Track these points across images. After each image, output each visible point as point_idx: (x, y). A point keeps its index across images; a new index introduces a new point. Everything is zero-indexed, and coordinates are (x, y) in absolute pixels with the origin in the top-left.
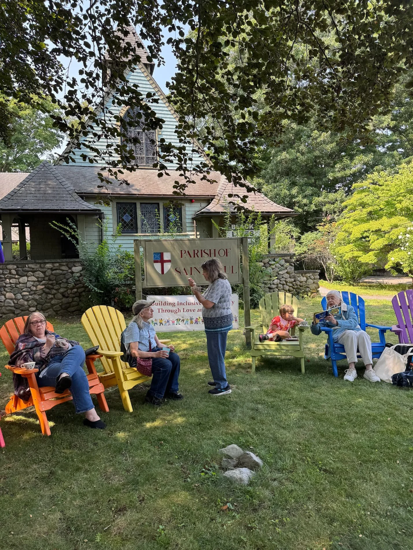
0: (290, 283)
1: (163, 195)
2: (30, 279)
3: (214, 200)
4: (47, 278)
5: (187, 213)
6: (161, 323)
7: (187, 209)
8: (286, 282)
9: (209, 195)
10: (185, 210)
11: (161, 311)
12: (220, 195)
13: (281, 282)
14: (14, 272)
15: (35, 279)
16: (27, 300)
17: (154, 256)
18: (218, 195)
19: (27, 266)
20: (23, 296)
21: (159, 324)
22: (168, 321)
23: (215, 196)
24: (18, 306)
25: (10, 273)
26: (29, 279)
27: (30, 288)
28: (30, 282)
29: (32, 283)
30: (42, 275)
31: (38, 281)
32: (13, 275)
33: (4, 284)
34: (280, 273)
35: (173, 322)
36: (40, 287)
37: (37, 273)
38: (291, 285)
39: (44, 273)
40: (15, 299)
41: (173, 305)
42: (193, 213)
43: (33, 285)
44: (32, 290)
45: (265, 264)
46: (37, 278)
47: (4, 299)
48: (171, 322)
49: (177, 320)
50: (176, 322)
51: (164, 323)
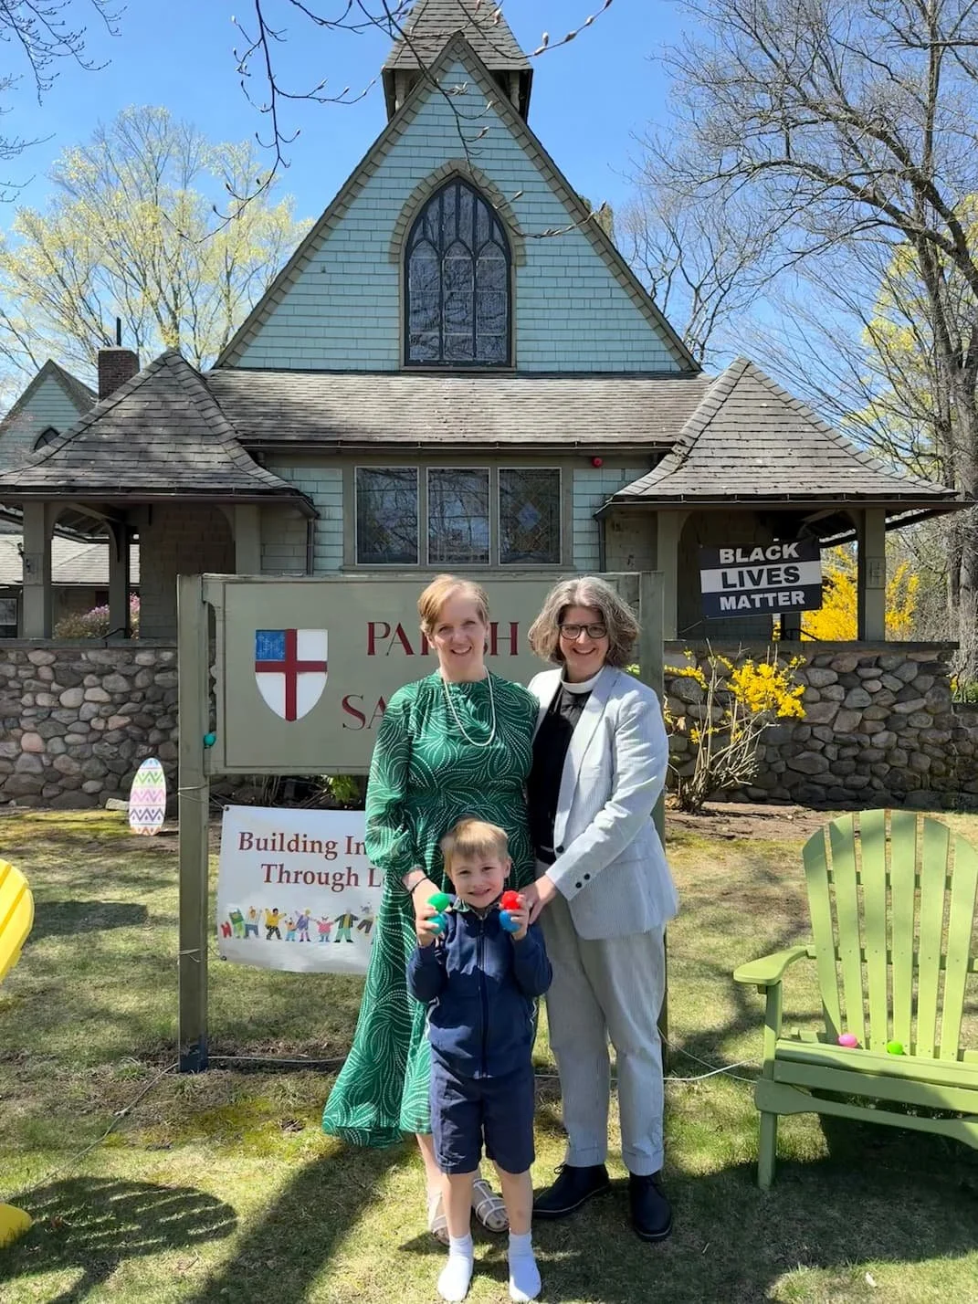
0: (934, 746)
1: (501, 444)
2: (90, 694)
3: (668, 457)
4: (139, 695)
5: (578, 501)
6: (273, 929)
7: (577, 488)
8: (922, 744)
9: (651, 443)
10: (570, 492)
11: (275, 873)
12: (689, 443)
13: (903, 742)
14: (46, 673)
15: (104, 697)
16: (79, 759)
17: (259, 646)
18: (682, 443)
19: (83, 656)
20: (67, 745)
21: (263, 931)
22: (303, 924)
23: (672, 444)
24: (52, 776)
25: (36, 677)
26: (88, 697)
27: (88, 722)
28: (91, 705)
29: (94, 708)
30: (123, 685)
31: (111, 702)
32: (44, 681)
33: (20, 708)
34: (899, 708)
35: (325, 930)
36: (117, 721)
37: (110, 678)
38: (938, 753)
39: (130, 678)
40: (46, 752)
41: (330, 850)
42: (597, 500)
43: (97, 715)
44: (92, 730)
45: (841, 675)
46: (111, 693)
47: (16, 751)
48: (313, 928)
49: (342, 918)
50: (335, 928)
51: (283, 929)
